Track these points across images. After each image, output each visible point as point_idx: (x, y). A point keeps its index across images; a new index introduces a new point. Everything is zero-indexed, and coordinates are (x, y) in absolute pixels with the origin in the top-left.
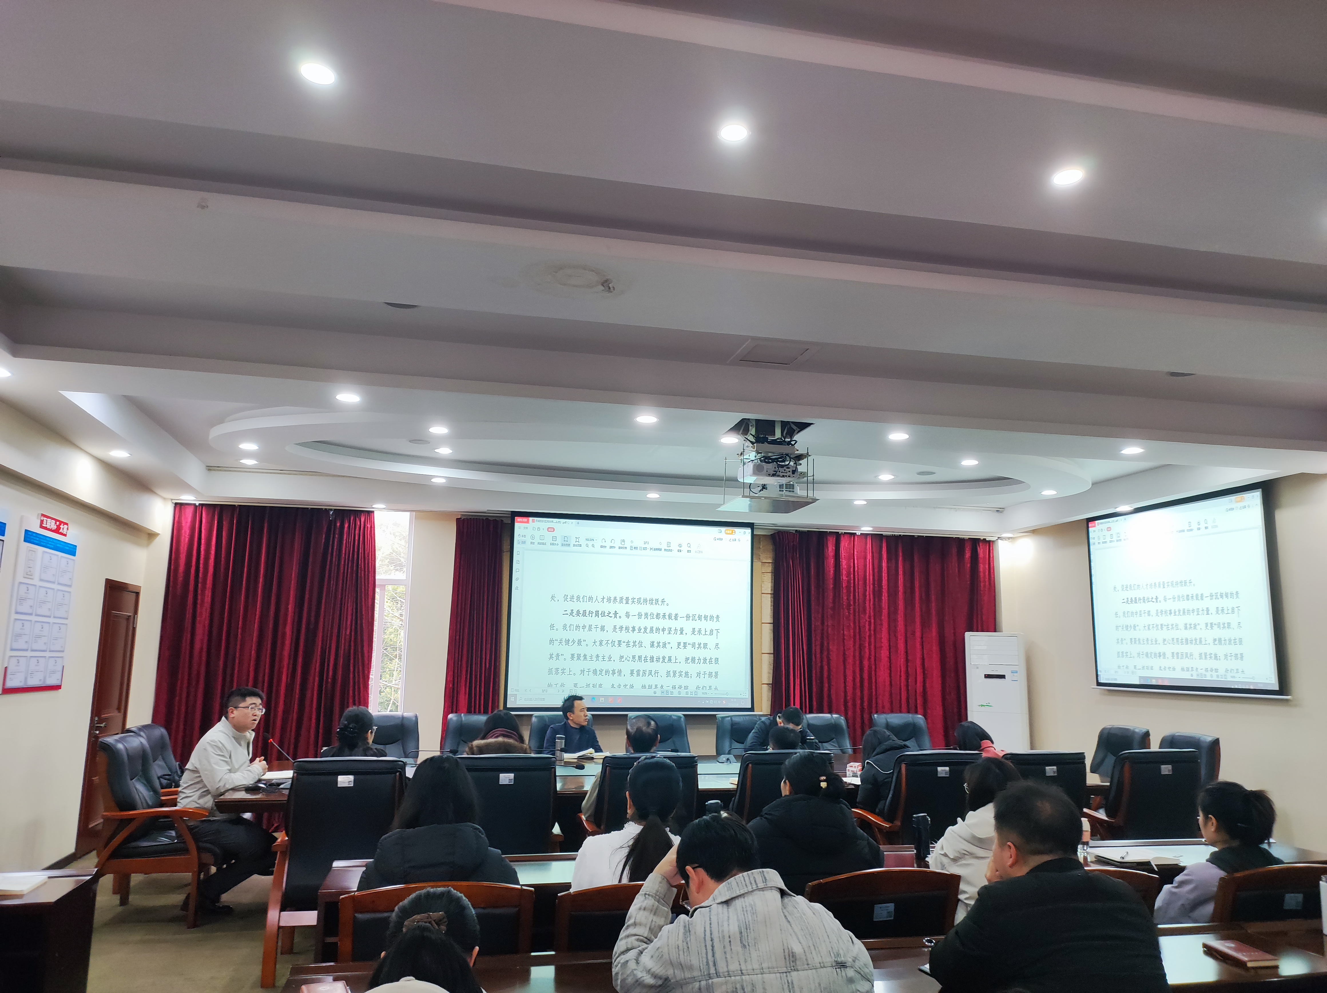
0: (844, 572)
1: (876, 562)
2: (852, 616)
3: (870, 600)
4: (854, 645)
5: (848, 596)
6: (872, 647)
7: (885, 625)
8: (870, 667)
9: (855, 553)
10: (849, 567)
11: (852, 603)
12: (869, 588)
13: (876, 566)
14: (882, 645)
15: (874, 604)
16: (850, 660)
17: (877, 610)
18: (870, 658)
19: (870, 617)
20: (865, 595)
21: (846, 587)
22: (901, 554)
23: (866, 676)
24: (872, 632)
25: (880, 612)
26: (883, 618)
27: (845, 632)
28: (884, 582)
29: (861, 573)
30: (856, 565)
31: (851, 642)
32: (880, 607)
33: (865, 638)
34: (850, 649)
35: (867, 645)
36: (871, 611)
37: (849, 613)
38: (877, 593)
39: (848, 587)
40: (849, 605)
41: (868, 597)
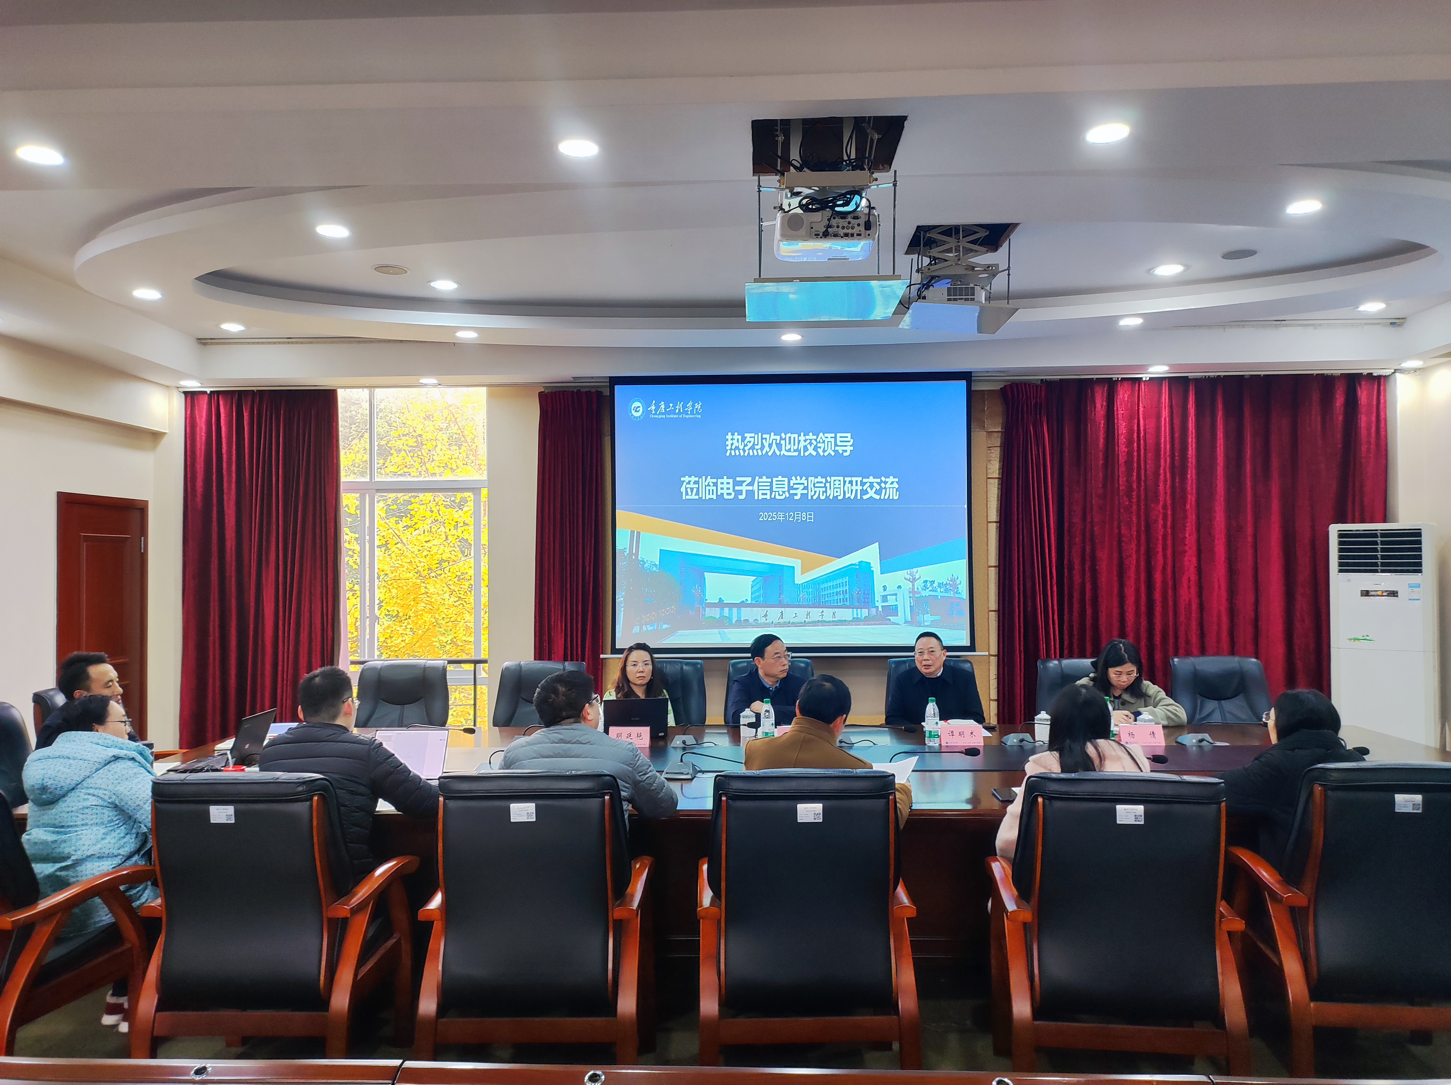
0: (1122, 440)
1: (1177, 421)
2: (1134, 507)
3: (1165, 481)
4: (1138, 551)
5: (1129, 475)
6: (1169, 552)
7: (1192, 518)
8: (1164, 582)
9: (1141, 409)
10: (1130, 432)
11: (1135, 487)
12: (1165, 462)
13: (1177, 428)
14: (1187, 548)
15: (1173, 487)
16: (1131, 573)
17: (1178, 496)
18: (1164, 569)
19: (1165, 507)
20: (1157, 474)
21: (1125, 462)
22: (1220, 406)
23: (1157, 595)
24: (1169, 531)
25: (1184, 499)
26: (1188, 507)
27: (1123, 532)
28: (1191, 452)
29: (1151, 441)
30: (1142, 429)
31: (1133, 546)
32: (1184, 490)
33: (1158, 540)
34: (1131, 556)
35: (1160, 549)
36: (1168, 498)
37: (1130, 501)
38: (1179, 470)
39: (1128, 463)
40: (1130, 489)
41: (1162, 477)
